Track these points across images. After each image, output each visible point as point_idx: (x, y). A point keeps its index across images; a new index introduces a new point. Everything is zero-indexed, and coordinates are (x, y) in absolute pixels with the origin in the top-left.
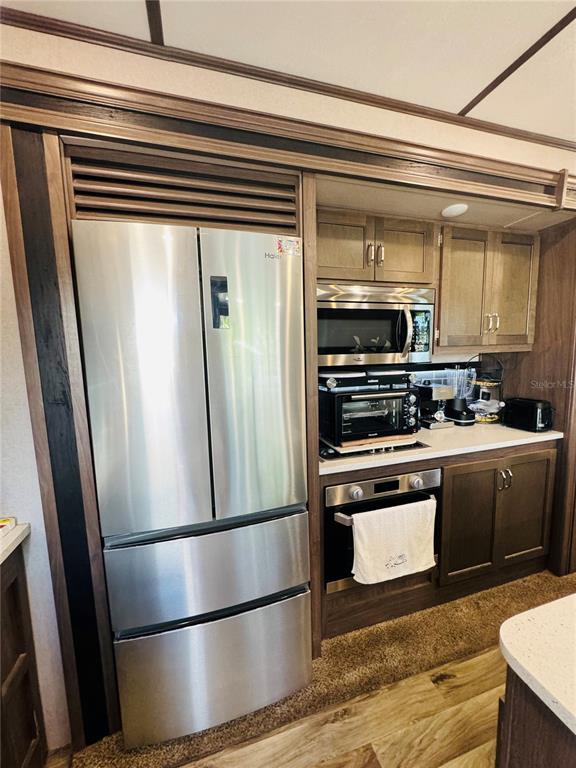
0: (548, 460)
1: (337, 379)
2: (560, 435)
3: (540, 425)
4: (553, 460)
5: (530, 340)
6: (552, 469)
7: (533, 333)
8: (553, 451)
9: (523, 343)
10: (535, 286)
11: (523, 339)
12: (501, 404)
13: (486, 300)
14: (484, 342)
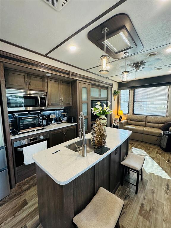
0: (75, 129)
1: (18, 114)
2: (76, 123)
3: (73, 122)
5: (71, 104)
6: (76, 130)
7: (71, 102)
8: (75, 127)
9: (70, 105)
10: (71, 93)
11: (69, 103)
12: (67, 118)
13: (60, 95)
14: (60, 104)
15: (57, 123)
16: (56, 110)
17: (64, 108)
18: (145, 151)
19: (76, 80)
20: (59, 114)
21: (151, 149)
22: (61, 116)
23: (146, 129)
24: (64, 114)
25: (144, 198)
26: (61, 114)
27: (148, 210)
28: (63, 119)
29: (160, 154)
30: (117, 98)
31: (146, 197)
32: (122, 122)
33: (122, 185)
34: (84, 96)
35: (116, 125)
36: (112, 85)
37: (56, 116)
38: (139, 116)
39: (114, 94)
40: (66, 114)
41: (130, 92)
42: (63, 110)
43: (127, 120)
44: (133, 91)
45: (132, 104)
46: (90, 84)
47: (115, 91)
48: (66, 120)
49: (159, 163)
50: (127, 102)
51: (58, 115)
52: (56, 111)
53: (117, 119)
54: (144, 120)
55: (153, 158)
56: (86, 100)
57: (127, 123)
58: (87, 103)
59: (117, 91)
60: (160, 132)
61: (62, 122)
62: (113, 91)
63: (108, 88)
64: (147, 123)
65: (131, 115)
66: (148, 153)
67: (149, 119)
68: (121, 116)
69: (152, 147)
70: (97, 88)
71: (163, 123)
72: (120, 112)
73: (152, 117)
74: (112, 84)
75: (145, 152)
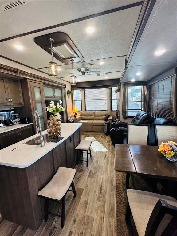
0: (30, 129)
2: (32, 123)
3: (27, 122)
4: (32, 129)
6: (32, 131)
7: (23, 102)
8: (31, 127)
9: (22, 105)
10: (21, 92)
11: (21, 104)
12: (19, 119)
13: (7, 94)
14: (9, 104)
15: (7, 126)
16: (3, 111)
17: (13, 109)
18: (94, 137)
19: (26, 79)
20: (8, 116)
21: (98, 135)
22: (11, 118)
23: (95, 121)
24: (15, 115)
25: (92, 167)
26: (12, 116)
27: (94, 172)
28: (14, 121)
29: (103, 138)
30: (71, 97)
31: (93, 166)
32: (77, 118)
33: (78, 165)
34: (38, 96)
35: (72, 121)
36: (65, 86)
37: (5, 118)
38: (89, 111)
39: (68, 94)
40: (18, 115)
41: (82, 92)
42: (13, 112)
43: (81, 116)
44: (83, 91)
45: (84, 102)
46: (43, 83)
47: (69, 91)
48: (18, 122)
49: (102, 144)
50: (80, 100)
51: (6, 117)
52: (4, 113)
53: (73, 116)
54: (93, 115)
55: (99, 141)
56: (40, 99)
57: (81, 119)
58: (42, 103)
59: (70, 90)
60: (103, 122)
61: (14, 124)
62: (66, 91)
63: (61, 87)
64: (95, 117)
65: (83, 112)
66: (96, 139)
67: (96, 114)
68: (76, 113)
69: (98, 134)
70: (51, 88)
71: (105, 116)
72: (75, 110)
73: (98, 111)
74: (65, 84)
75: (94, 139)
